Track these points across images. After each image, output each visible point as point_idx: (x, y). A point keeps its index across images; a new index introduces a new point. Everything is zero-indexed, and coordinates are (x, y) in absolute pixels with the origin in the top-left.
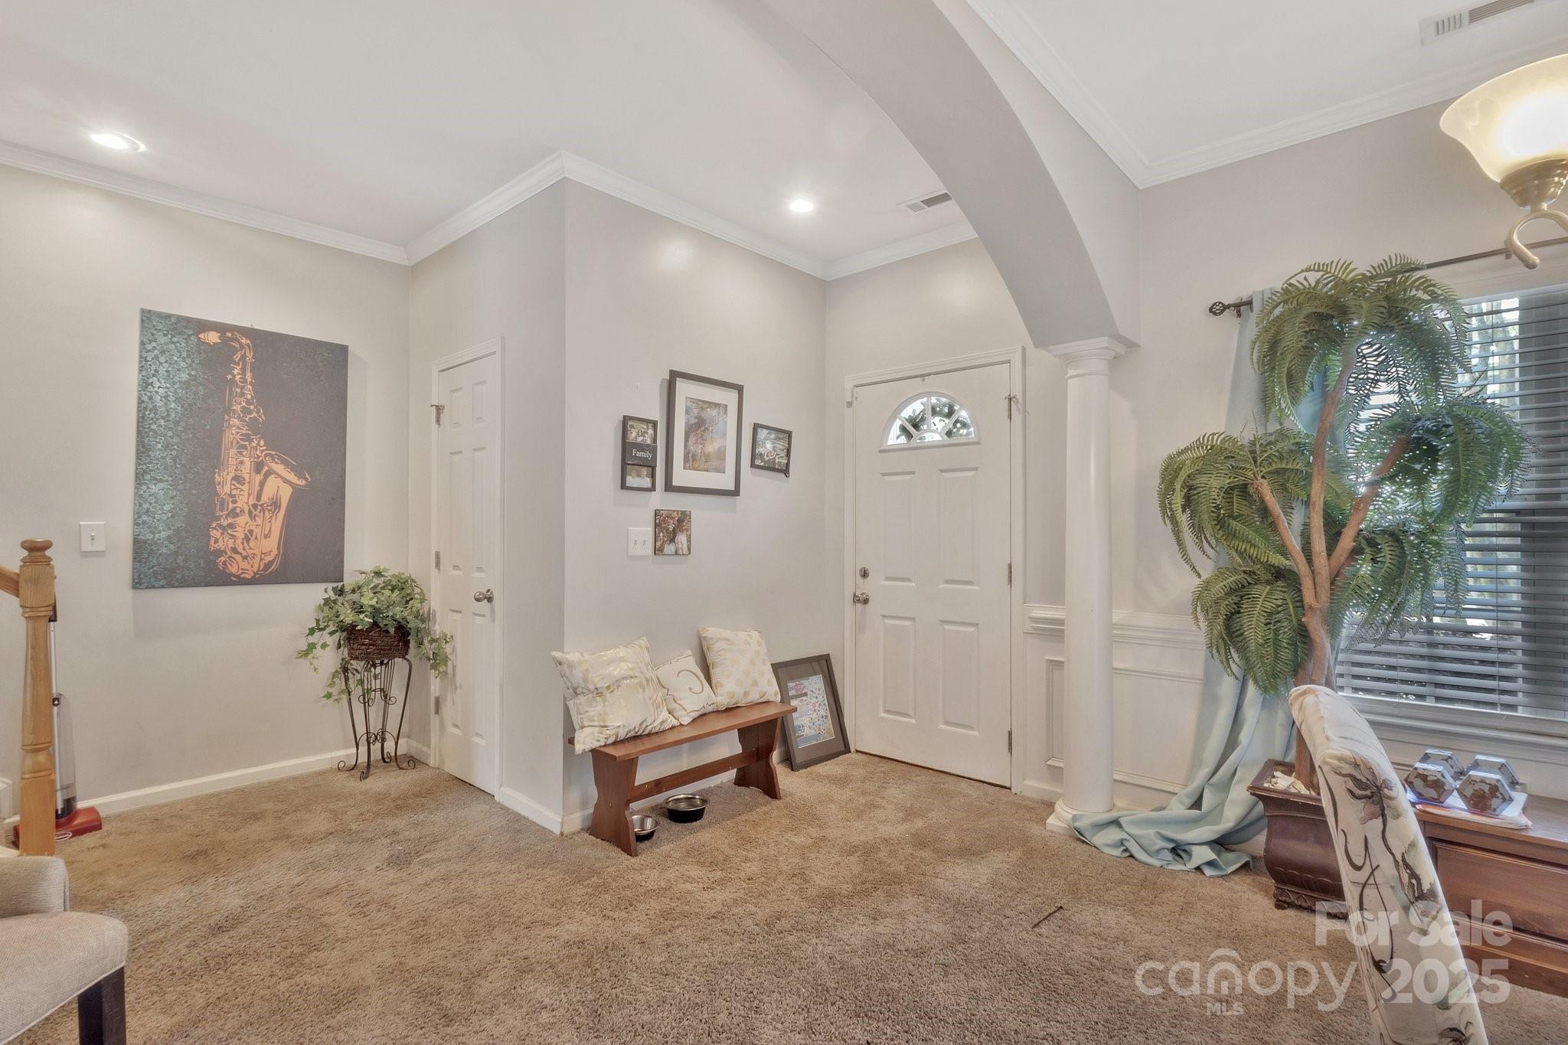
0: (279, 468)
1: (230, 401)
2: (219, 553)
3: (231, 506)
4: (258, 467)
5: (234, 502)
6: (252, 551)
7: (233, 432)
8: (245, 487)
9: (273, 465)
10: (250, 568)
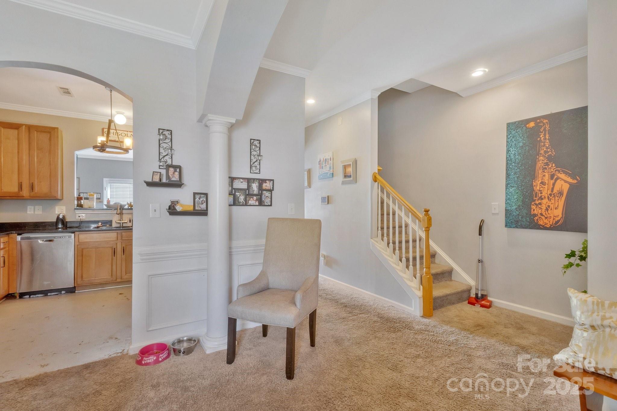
0: (562, 176)
1: (539, 149)
2: (535, 215)
3: (540, 195)
4: (552, 177)
5: (541, 193)
6: (549, 215)
7: (541, 163)
8: (546, 186)
9: (559, 175)
10: (549, 223)
